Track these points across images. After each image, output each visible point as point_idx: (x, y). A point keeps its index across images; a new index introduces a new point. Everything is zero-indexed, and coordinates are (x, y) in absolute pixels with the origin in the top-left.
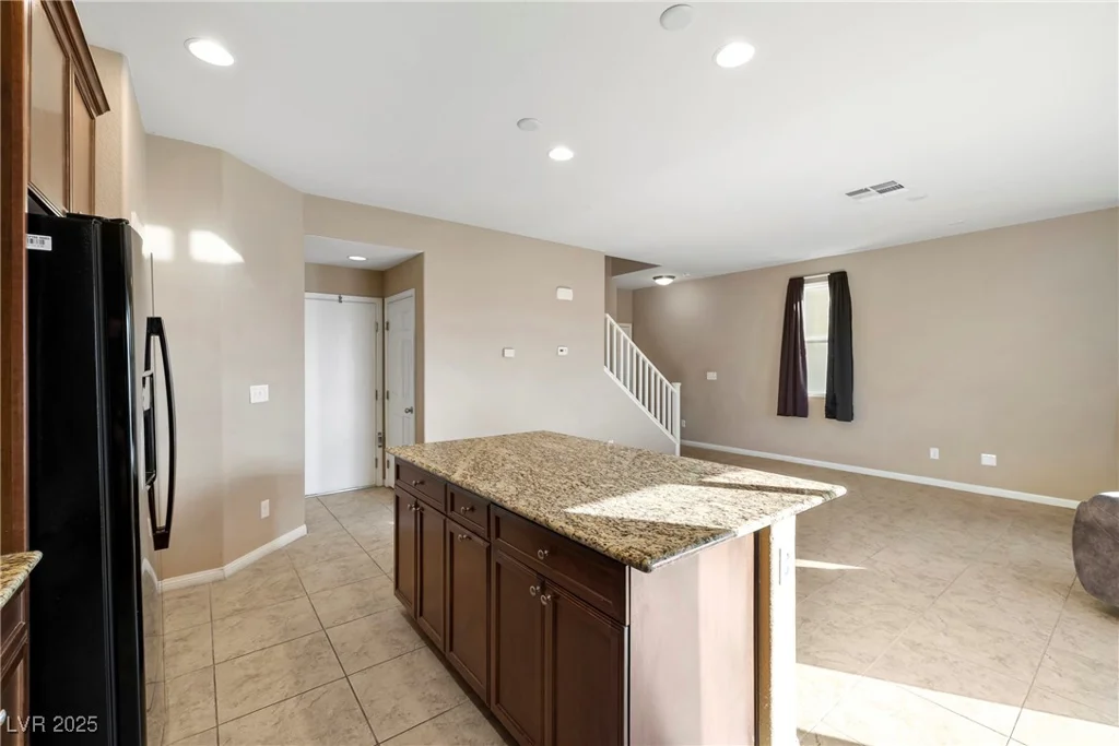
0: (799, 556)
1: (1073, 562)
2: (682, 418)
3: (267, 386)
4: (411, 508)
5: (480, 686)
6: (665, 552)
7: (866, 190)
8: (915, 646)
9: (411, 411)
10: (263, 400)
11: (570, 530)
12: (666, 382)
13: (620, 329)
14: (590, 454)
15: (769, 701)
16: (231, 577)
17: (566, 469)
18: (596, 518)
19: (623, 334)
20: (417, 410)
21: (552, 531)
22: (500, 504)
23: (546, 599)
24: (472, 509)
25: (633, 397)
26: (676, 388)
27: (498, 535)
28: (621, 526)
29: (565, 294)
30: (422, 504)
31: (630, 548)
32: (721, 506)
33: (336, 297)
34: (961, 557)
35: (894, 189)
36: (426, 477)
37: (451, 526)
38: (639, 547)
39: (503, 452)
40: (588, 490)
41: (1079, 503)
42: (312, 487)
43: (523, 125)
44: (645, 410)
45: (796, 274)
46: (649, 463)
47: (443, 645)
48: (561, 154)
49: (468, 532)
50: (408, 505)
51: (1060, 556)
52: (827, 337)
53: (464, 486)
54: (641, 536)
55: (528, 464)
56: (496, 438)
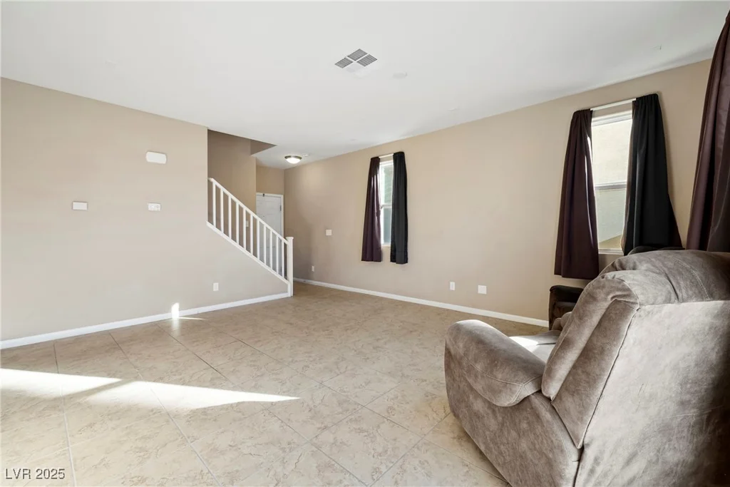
12: (279, 235)
19: (231, 196)
26: (289, 241)
29: (156, 158)
45: (375, 155)
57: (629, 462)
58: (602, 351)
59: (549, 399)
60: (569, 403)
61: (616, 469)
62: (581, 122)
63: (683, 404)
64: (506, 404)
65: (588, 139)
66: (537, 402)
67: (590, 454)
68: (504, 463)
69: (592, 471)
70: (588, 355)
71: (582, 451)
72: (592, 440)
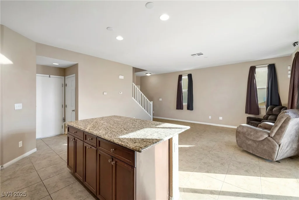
0: (179, 144)
1: (236, 140)
2: (153, 111)
3: (21, 104)
4: (73, 140)
5: (94, 191)
6: (145, 146)
7: (195, 54)
8: (205, 163)
9: (74, 111)
10: (20, 108)
11: (120, 143)
12: (149, 101)
13: (137, 87)
14: (127, 121)
15: (172, 182)
16: (6, 168)
17: (120, 126)
18: (128, 138)
19: (138, 88)
20: (76, 111)
21: (115, 144)
22: (100, 137)
23: (113, 163)
24: (92, 139)
25: (140, 105)
26: (151, 103)
27: (99, 146)
28: (134, 141)
29: (121, 77)
30: (76, 139)
31: (136, 146)
32: (160, 133)
33: (48, 76)
34: (215, 141)
35: (201, 55)
36: (77, 130)
37: (85, 144)
38: (138, 146)
39: (102, 122)
40: (126, 131)
41: (237, 127)
42: (38, 136)
43: (108, 29)
44: (143, 109)
45: (180, 74)
46: (143, 123)
47: (83, 181)
48: (120, 38)
49: (91, 146)
50: (71, 139)
51: (233, 139)
52: (187, 90)
53: (89, 132)
54: (139, 143)
55: (109, 125)
56: (100, 118)
57: (287, 147)
58: (285, 126)
59: (272, 137)
60: (277, 137)
61: (285, 149)
62: (252, 70)
63: (296, 136)
64: (261, 140)
65: (255, 75)
66: (269, 138)
67: (281, 145)
68: (259, 153)
69: (281, 149)
70: (281, 127)
71: (280, 145)
72: (282, 143)
